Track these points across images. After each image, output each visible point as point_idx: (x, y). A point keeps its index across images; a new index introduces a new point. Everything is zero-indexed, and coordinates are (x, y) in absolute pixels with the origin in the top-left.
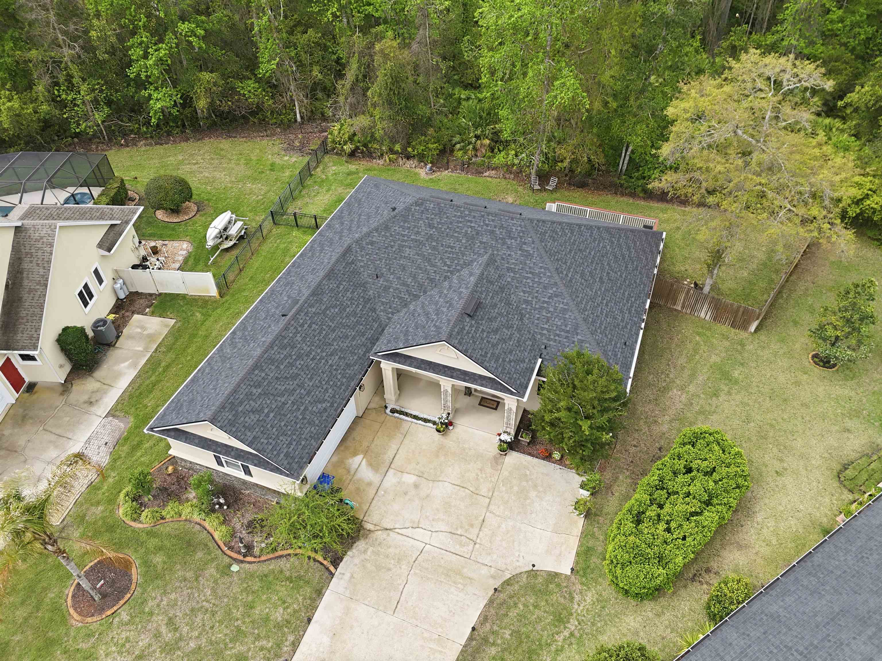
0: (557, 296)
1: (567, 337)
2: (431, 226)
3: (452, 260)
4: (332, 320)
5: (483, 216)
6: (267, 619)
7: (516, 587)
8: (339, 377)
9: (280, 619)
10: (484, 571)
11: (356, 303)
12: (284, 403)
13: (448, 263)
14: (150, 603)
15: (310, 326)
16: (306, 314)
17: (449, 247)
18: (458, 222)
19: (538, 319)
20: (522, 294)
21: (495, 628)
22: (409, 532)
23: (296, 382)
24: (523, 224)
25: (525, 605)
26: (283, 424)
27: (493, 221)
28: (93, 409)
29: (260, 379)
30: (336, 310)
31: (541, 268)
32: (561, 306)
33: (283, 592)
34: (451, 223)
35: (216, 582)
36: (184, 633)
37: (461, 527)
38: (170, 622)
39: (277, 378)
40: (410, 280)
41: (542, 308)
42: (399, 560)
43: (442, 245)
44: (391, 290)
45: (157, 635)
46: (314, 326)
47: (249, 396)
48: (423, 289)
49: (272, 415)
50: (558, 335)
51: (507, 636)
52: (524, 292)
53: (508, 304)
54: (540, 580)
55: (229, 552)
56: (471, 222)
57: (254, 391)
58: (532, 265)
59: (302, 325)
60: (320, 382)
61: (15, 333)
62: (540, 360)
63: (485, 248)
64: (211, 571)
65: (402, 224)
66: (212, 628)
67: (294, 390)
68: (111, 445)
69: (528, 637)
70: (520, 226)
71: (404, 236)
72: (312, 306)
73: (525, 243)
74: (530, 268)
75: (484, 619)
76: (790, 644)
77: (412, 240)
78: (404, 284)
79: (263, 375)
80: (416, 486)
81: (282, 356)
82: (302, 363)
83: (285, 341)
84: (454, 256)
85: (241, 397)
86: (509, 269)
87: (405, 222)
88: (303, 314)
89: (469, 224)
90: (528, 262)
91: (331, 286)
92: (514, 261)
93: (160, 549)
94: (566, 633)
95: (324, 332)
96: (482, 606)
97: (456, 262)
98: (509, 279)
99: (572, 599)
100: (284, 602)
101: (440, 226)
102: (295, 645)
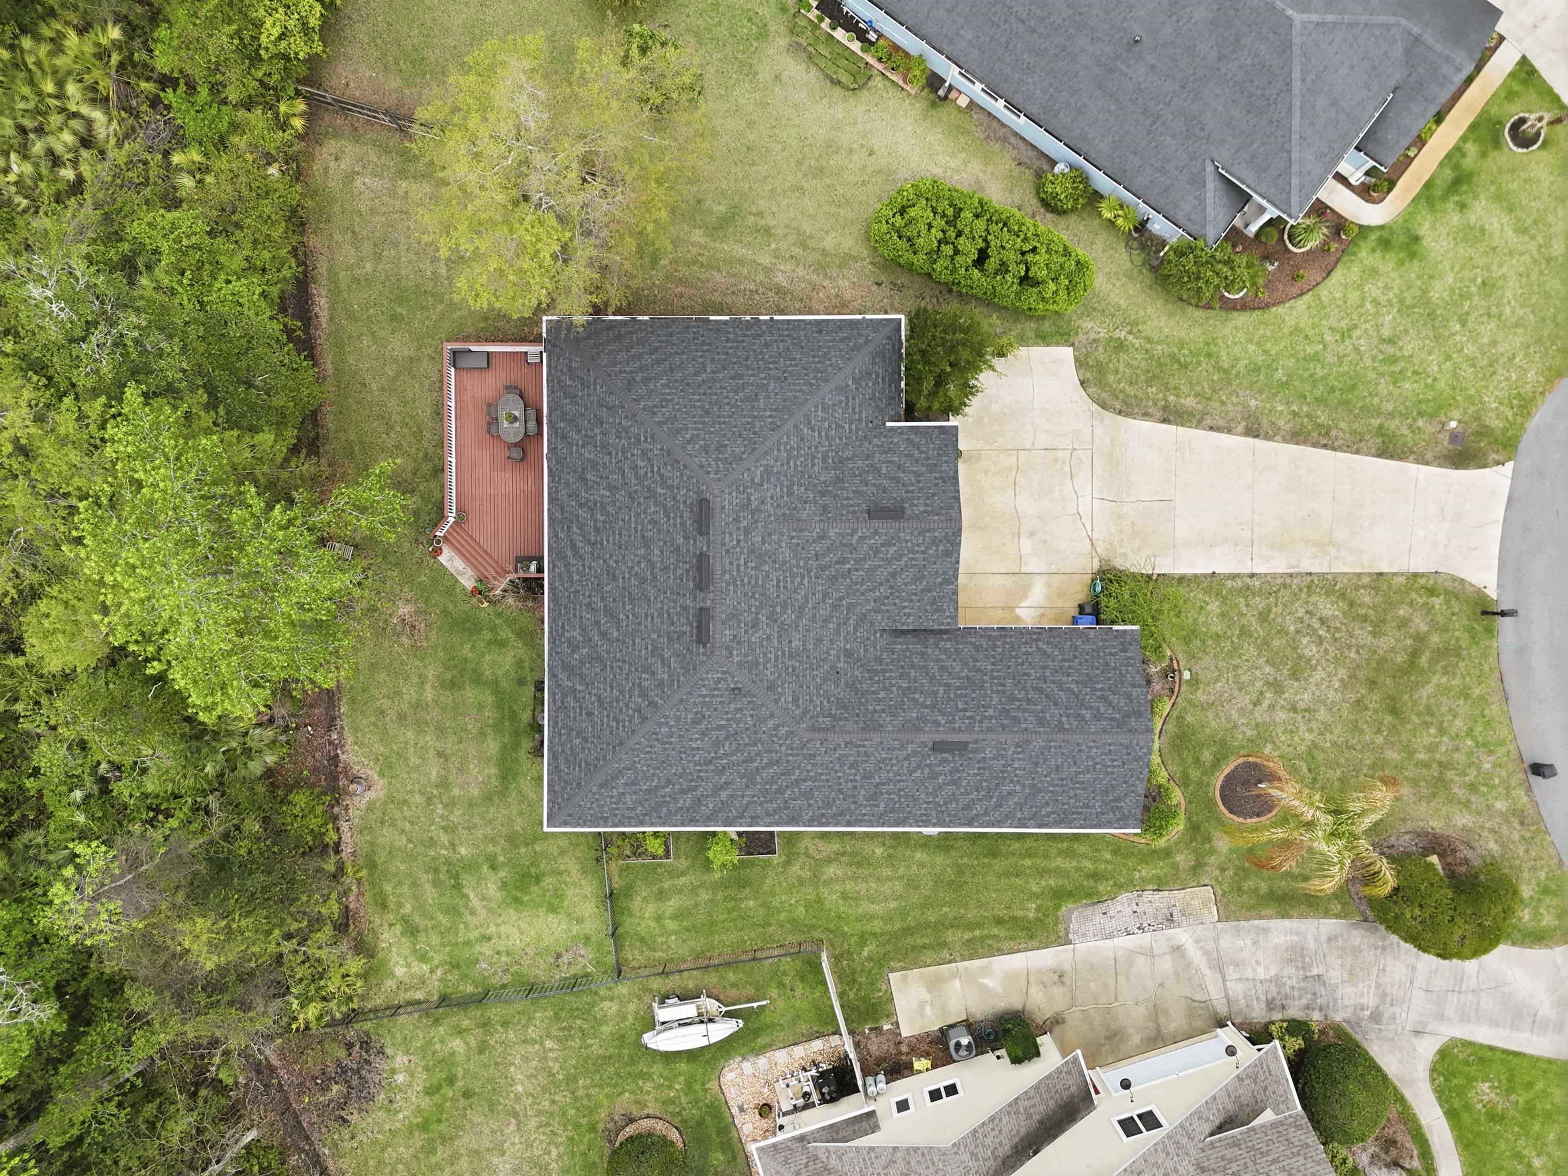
0: (809, 422)
1: (854, 399)
2: (756, 624)
3: (793, 576)
4: (936, 693)
5: (727, 552)
6: (1222, 615)
7: (1104, 395)
8: (999, 650)
9: (1217, 603)
10: (1098, 431)
11: (887, 682)
12: (1077, 682)
13: (799, 579)
14: (1249, 733)
15: (965, 710)
16: (953, 722)
17: (778, 586)
18: (743, 585)
19: (841, 439)
20: (816, 468)
21: (1150, 403)
22: (1087, 520)
23: (1045, 686)
24: (727, 491)
25: (1119, 382)
26: (1098, 672)
27: (731, 534)
28: (1067, 967)
29: (1071, 719)
30: (917, 696)
31: (779, 450)
32: (820, 413)
33: (1193, 614)
34: (746, 595)
35: (1208, 684)
36: (1261, 683)
37: (1062, 469)
38: (1257, 703)
39: (1056, 704)
40: (831, 625)
41: (827, 437)
42: (1120, 517)
43: (778, 597)
44: (848, 646)
45: (1272, 707)
46: (960, 707)
47: (1098, 717)
48: (837, 603)
49: (1098, 686)
50: (854, 409)
51: (1154, 389)
52: (814, 465)
53: (839, 480)
54: (1088, 375)
55: (1176, 690)
56: (739, 566)
57: (1088, 716)
58: (779, 464)
59: (972, 718)
60: (1022, 664)
61: (1073, 1096)
62: (888, 424)
63: (769, 535)
64: (1201, 696)
65: (761, 667)
66: (1248, 661)
67: (1054, 682)
68: (1102, 907)
69: (1148, 371)
70: (730, 493)
71: (776, 658)
72: (938, 724)
73: (752, 481)
74: (782, 465)
75: (1146, 415)
76: (1145, 132)
77: (780, 642)
78: (837, 632)
79: (1064, 719)
80: (1032, 534)
81: (1026, 715)
82: (1016, 692)
83: (1006, 722)
84: (788, 574)
85: (1105, 723)
86: (790, 493)
87: (758, 664)
88: (957, 726)
89: (742, 568)
90: (775, 470)
91: (888, 719)
92: (778, 490)
93: (1197, 761)
94: (1131, 338)
95: (959, 692)
96: (1134, 421)
97: (795, 570)
98: (803, 489)
99: (1094, 340)
100: (1201, 608)
101: (753, 609)
102: (1234, 577)
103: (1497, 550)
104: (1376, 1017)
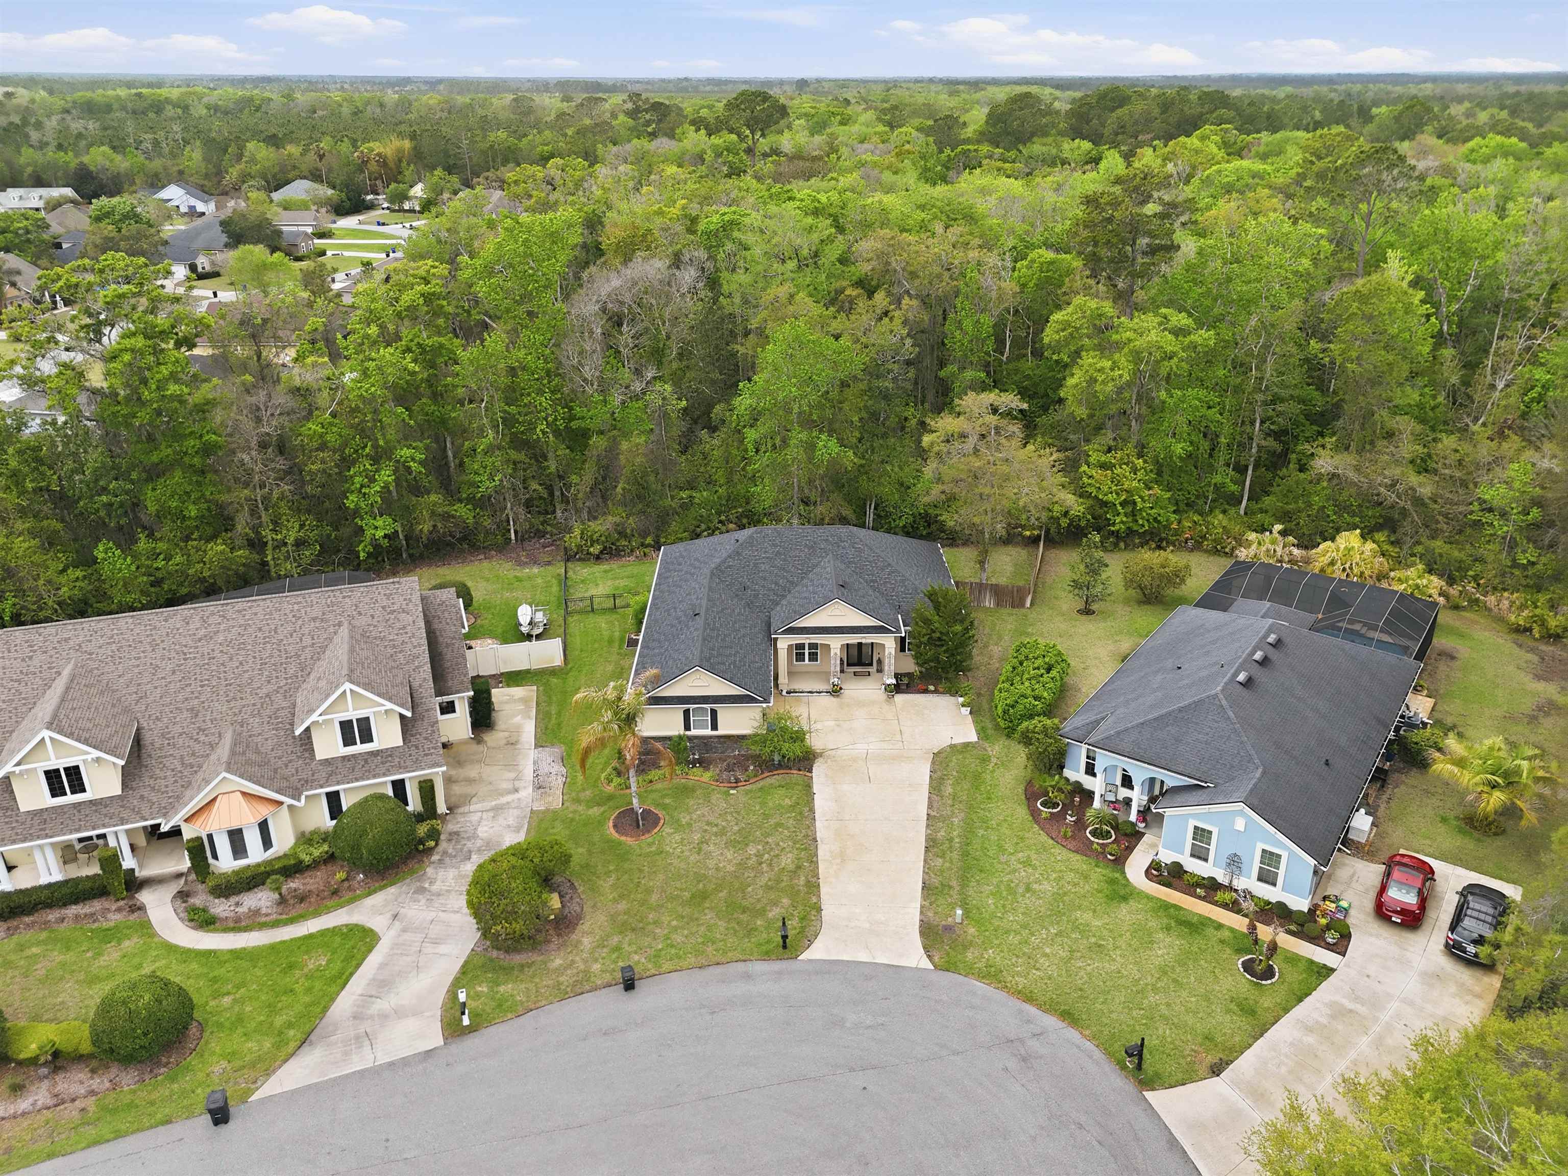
6: (781, 805)
7: (946, 756)
10: (919, 752)
14: (684, 820)
21: (945, 772)
22: (850, 747)
25: (957, 759)
28: (519, 747)
33: (781, 792)
35: (725, 800)
36: (725, 825)
37: (887, 737)
38: (708, 823)
42: (855, 761)
45: (704, 831)
51: (955, 774)
54: (958, 748)
55: (722, 785)
64: (717, 796)
66: (743, 818)
68: (558, 761)
75: (934, 771)
93: (664, 796)
96: (928, 766)
99: (985, 752)
103: (845, 958)
104: (421, 890)
